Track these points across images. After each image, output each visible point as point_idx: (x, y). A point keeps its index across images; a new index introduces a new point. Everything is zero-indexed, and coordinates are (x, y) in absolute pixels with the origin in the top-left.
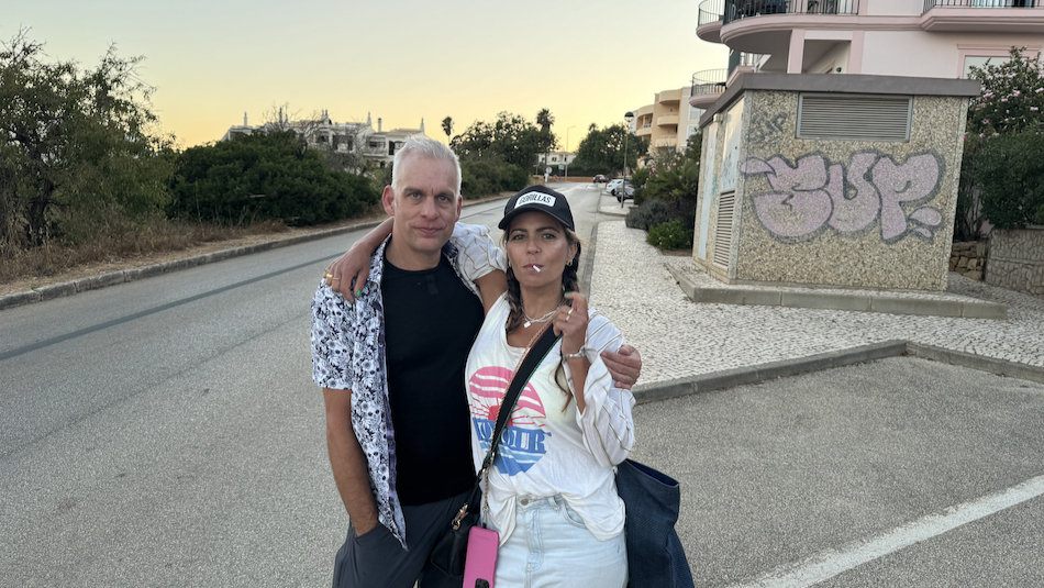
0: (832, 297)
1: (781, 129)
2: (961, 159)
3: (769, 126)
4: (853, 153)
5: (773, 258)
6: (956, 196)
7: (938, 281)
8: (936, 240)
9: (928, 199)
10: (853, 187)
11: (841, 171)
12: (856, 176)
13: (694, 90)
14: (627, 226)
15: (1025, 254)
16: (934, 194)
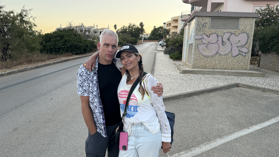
0: (219, 72)
1: (205, 27)
2: (253, 34)
3: (202, 26)
4: (224, 33)
5: (203, 61)
6: (252, 44)
7: (247, 67)
8: (247, 56)
9: (244, 45)
10: (224, 42)
11: (221, 38)
12: (225, 39)
13: (182, 16)
14: (164, 54)
15: (270, 60)
16: (246, 44)
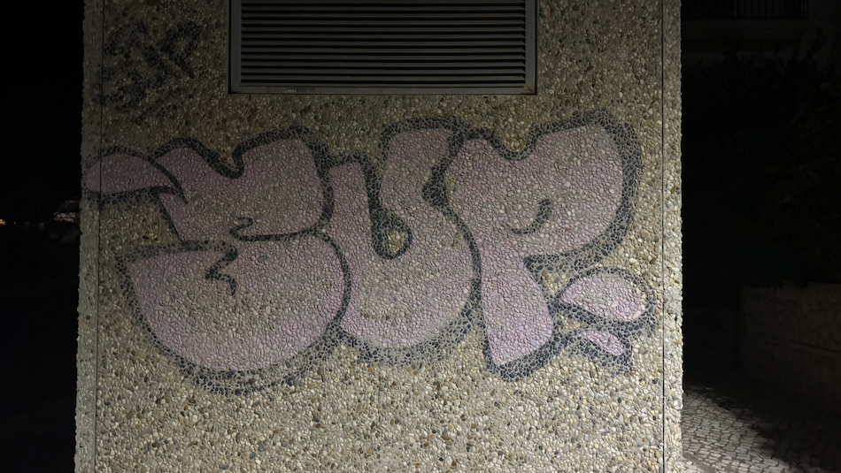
2: (679, 135)
4: (389, 131)
8: (639, 362)
9: (602, 247)
10: (397, 223)
11: (360, 179)
12: (402, 193)
16: (617, 232)
